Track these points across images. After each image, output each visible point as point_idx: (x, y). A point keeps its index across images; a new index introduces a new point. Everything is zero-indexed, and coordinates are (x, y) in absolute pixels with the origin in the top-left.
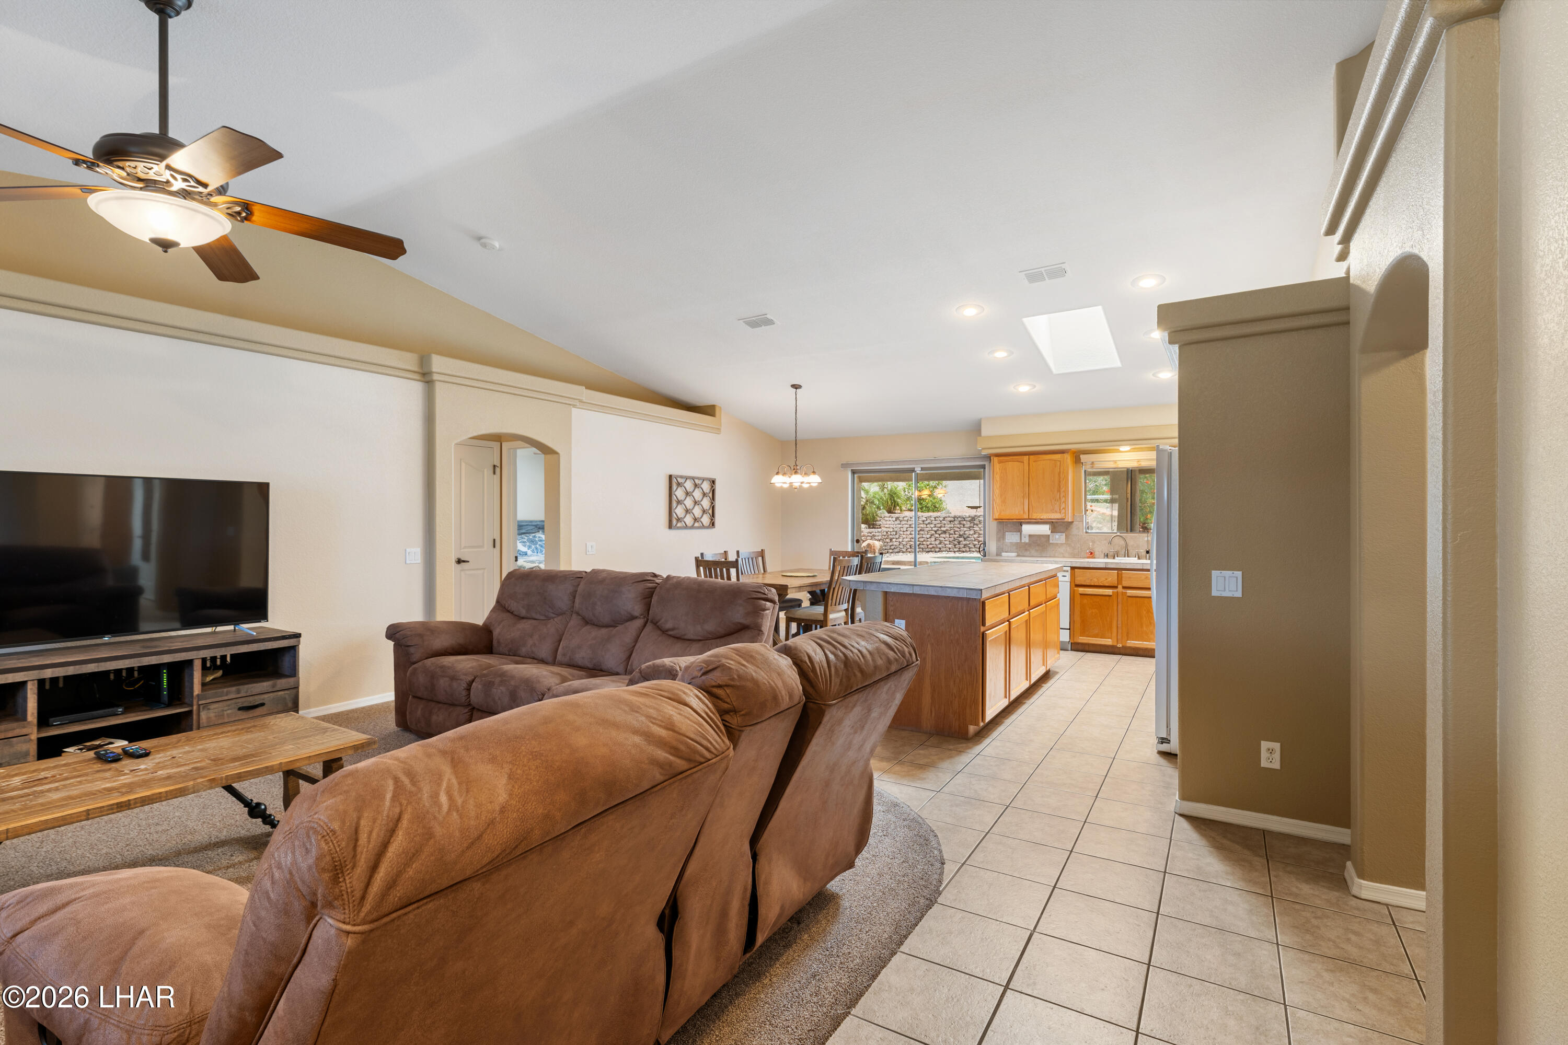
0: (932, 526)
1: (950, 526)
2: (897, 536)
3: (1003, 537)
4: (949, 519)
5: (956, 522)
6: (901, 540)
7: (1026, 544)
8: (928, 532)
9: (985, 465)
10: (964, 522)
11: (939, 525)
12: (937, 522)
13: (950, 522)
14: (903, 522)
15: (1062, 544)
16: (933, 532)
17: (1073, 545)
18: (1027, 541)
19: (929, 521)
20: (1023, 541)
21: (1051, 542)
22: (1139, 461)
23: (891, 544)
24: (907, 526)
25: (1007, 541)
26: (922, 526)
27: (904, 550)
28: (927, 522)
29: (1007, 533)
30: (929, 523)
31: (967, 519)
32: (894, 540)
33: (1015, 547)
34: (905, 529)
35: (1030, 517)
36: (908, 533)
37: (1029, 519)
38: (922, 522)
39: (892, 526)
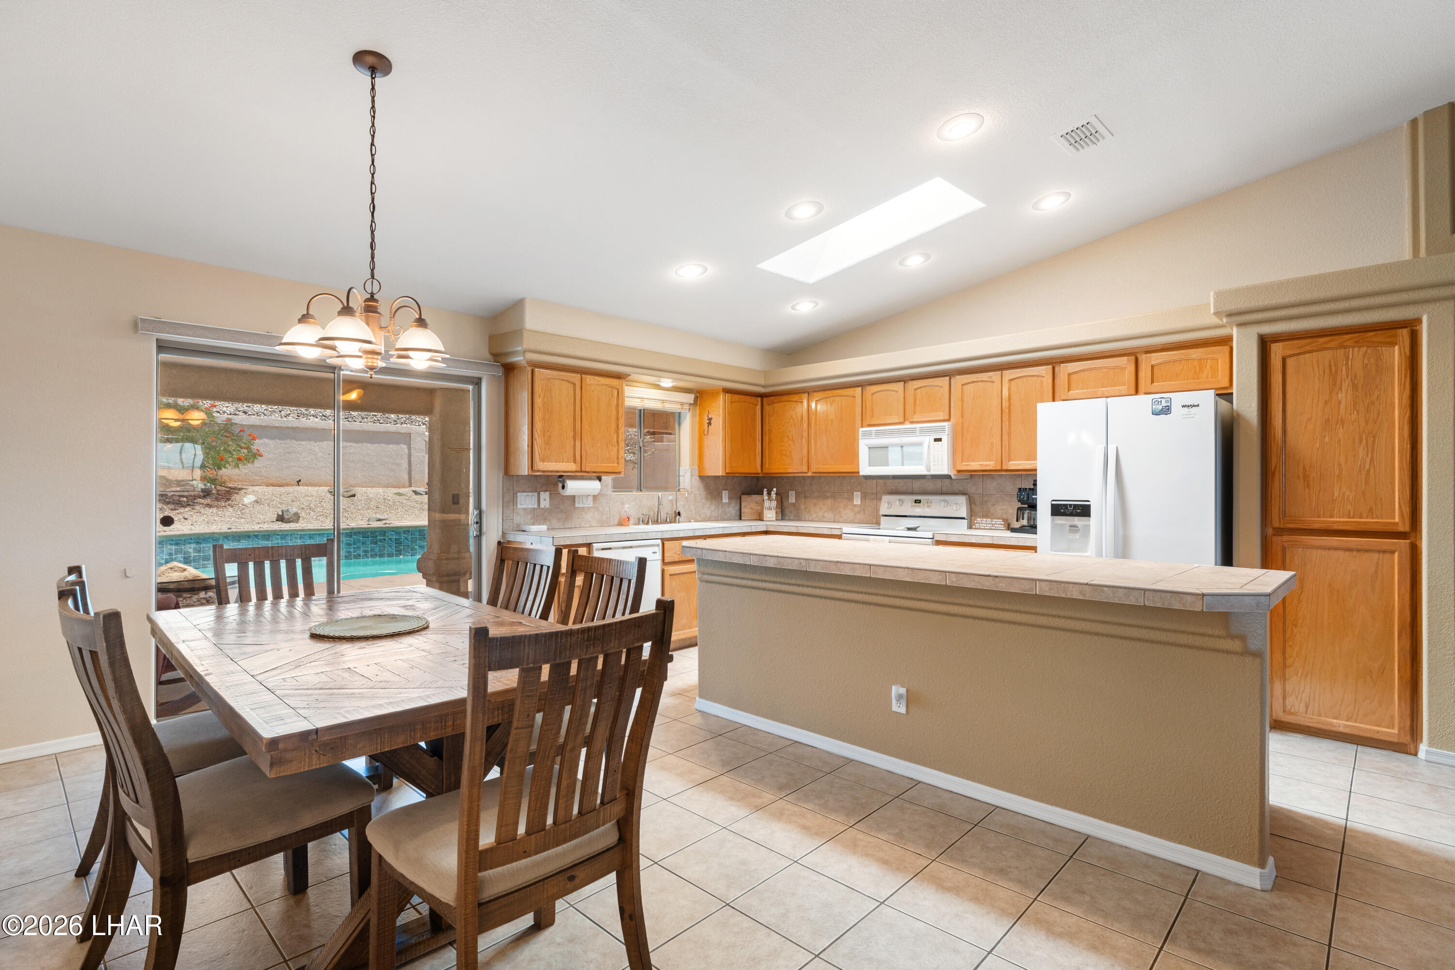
3: (514, 501)
7: (545, 510)
9: (480, 379)
15: (589, 508)
17: (601, 509)
18: (548, 506)
20: (542, 506)
21: (577, 505)
22: (663, 401)
25: (519, 506)
29: (519, 494)
33: (529, 517)
35: (583, 469)
37: (581, 471)
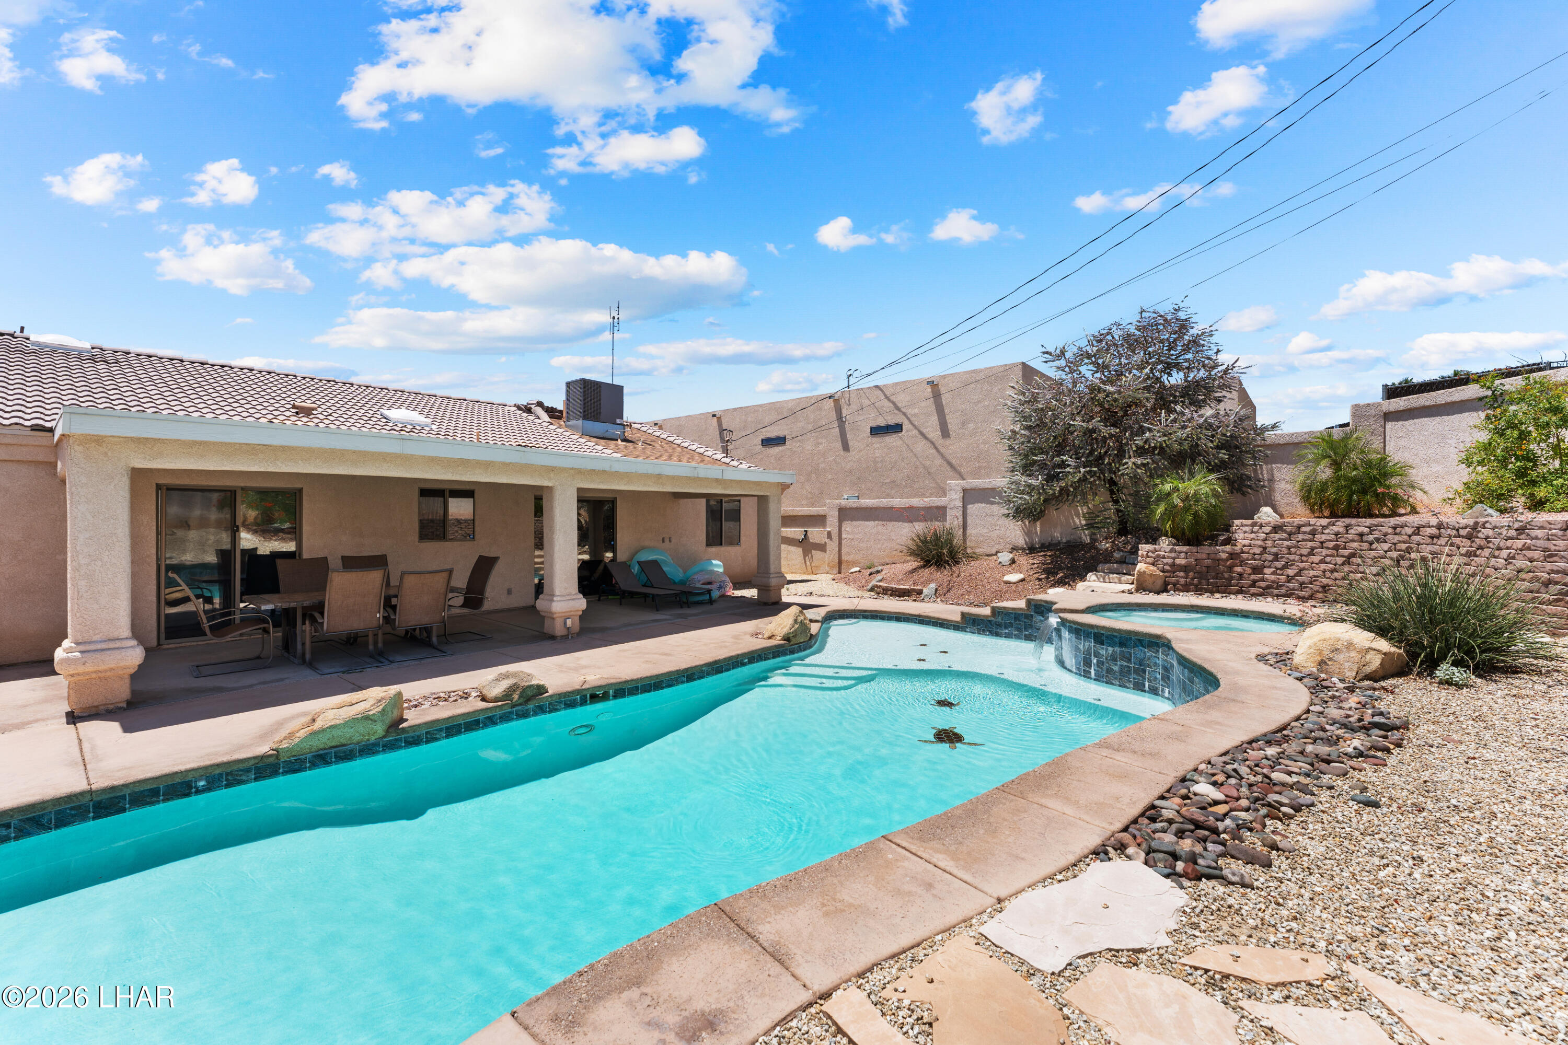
0: (1386, 546)
1: (1430, 548)
2: (1279, 564)
4: (1429, 531)
5: (1442, 541)
6: (1291, 572)
8: (1375, 560)
10: (1457, 541)
11: (1404, 546)
12: (1397, 538)
13: (1432, 537)
14: (1300, 537)
16: (1387, 562)
19: (1377, 534)
23: (1253, 577)
24: (1310, 544)
26: (1355, 545)
27: (1302, 594)
28: (1371, 537)
30: (1378, 540)
31: (1462, 532)
32: (1267, 571)
34: (1305, 551)
36: (1316, 559)
38: (1356, 538)
39: (1260, 543)
